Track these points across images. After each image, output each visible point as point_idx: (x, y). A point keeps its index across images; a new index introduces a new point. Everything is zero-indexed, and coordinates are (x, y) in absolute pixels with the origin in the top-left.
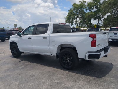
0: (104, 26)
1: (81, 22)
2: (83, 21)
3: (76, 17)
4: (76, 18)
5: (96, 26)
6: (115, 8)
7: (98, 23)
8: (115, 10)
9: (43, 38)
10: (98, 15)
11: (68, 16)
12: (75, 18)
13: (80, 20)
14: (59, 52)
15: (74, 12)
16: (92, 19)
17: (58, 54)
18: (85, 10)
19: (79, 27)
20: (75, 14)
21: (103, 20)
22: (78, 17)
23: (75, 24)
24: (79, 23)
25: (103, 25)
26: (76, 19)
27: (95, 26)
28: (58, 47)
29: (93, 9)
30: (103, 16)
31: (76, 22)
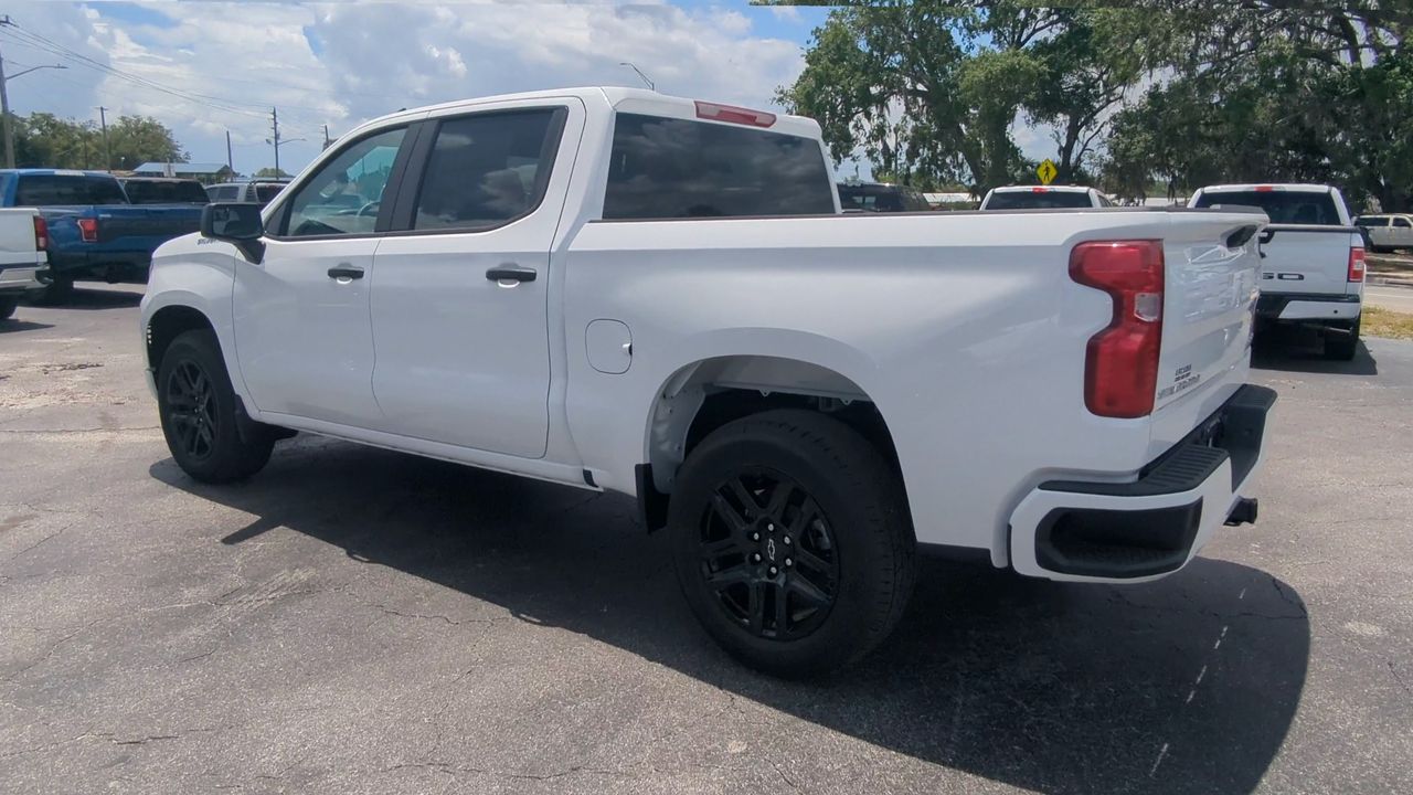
0: (1122, 179)
1: (918, 139)
2: (941, 127)
3: (874, 90)
4: (881, 101)
5: (1053, 173)
6: (1222, 22)
7: (1066, 151)
8: (1215, 41)
9: (494, 276)
10: (1070, 81)
11: (812, 82)
12: (866, 100)
13: (916, 117)
14: (673, 448)
15: (863, 45)
16: (1021, 112)
17: (661, 480)
18: (955, 33)
19: (908, 176)
20: (873, 70)
21: (1107, 129)
22: (893, 87)
23: (870, 153)
24: (905, 146)
25: (1108, 168)
26: (874, 110)
27: (1041, 173)
28: (664, 395)
29: (1025, 25)
30: (1109, 91)
31: (880, 132)
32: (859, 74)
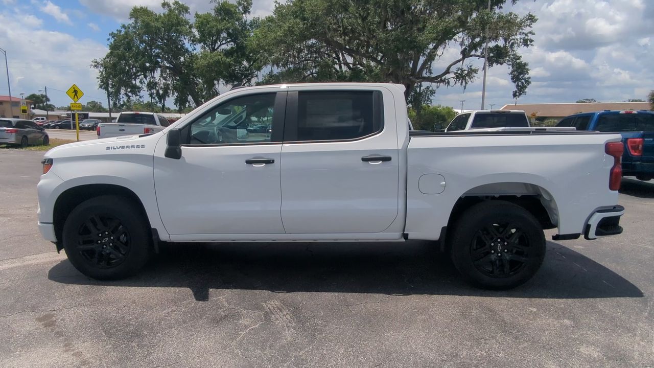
3: (148, 65)
4: (151, 70)
9: (366, 160)
12: (144, 69)
13: (165, 79)
26: (148, 74)
32: (140, 57)
